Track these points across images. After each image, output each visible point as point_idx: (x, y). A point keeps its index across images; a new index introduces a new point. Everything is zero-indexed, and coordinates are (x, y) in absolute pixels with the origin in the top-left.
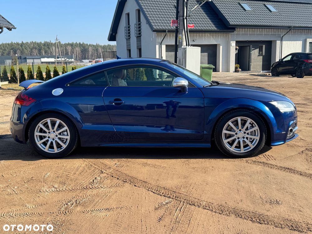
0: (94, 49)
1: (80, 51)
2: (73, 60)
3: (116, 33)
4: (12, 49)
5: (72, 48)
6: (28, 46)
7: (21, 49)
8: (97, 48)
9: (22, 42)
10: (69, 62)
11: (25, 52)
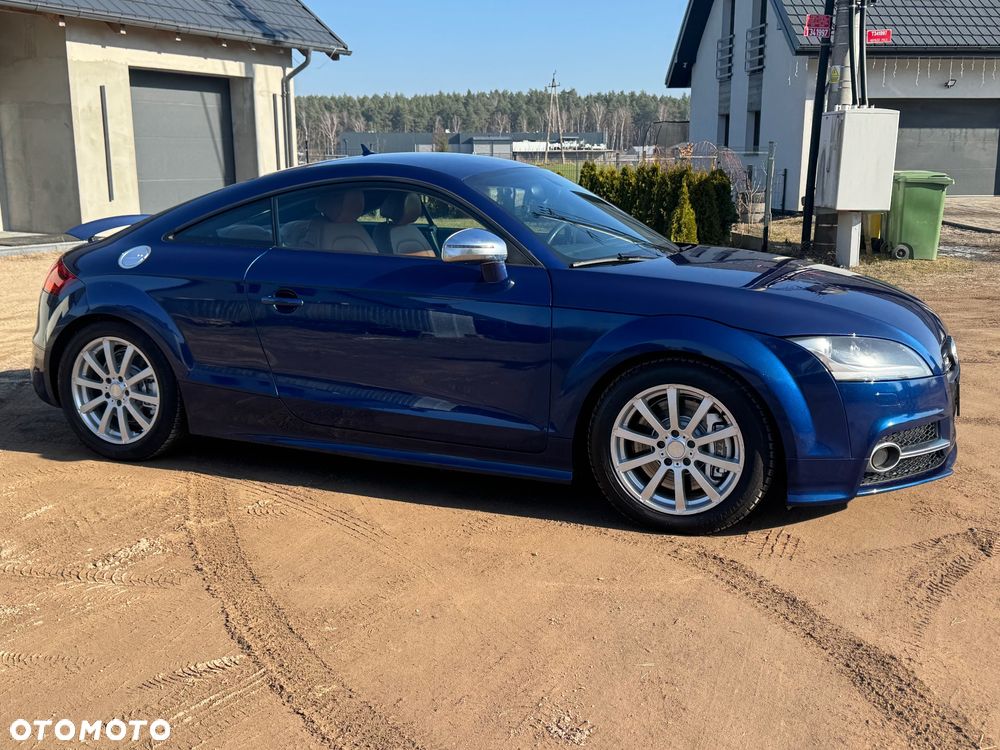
0: (673, 113)
1: (630, 120)
2: (603, 147)
3: (692, 61)
4: (438, 113)
5: (609, 111)
6: (484, 105)
7: (465, 114)
8: (682, 110)
9: (469, 92)
10: (591, 153)
11: (474, 122)
